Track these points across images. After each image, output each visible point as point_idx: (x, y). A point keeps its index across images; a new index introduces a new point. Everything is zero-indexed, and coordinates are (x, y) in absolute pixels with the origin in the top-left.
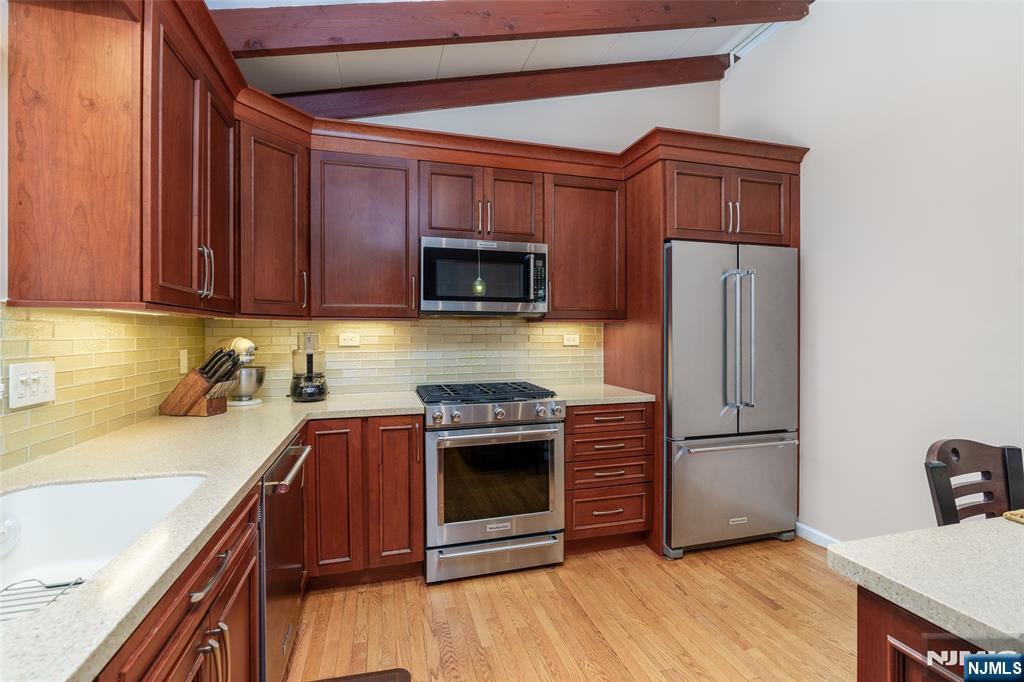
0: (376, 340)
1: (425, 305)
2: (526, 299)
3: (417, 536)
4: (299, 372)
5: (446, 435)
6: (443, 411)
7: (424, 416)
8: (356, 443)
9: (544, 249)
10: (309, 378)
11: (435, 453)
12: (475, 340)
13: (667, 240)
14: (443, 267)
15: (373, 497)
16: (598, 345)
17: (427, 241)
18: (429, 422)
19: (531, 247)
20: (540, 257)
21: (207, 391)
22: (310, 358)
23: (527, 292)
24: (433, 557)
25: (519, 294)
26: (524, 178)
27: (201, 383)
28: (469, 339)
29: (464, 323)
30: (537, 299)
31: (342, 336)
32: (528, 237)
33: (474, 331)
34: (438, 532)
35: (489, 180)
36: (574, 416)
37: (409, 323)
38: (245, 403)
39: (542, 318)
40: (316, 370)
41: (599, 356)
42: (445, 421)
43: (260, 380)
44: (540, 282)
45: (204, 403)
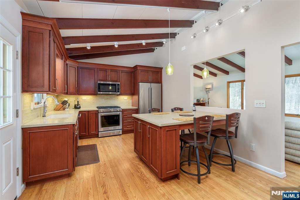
0: (89, 99)
1: (98, 93)
2: (116, 92)
3: (97, 130)
4: (76, 104)
5: (102, 114)
6: (102, 110)
7: (98, 111)
8: (87, 115)
9: (119, 83)
10: (78, 105)
11: (100, 116)
12: (107, 99)
13: (139, 82)
14: (101, 87)
15: (90, 123)
16: (131, 99)
17: (99, 82)
18: (99, 111)
19: (117, 83)
20: (118, 85)
21: (63, 106)
22: (78, 101)
23: (116, 90)
24: (100, 133)
25: (115, 91)
26: (116, 71)
27: (62, 105)
28: (106, 98)
29: (106, 96)
30: (118, 92)
31: (83, 98)
32: (116, 81)
33: (108, 97)
34: (101, 129)
35: (109, 71)
36: (123, 111)
37: (95, 96)
38: (67, 109)
39: (119, 95)
40: (79, 104)
41: (131, 101)
42: (102, 111)
43: (69, 105)
44: (118, 89)
45: (62, 108)
